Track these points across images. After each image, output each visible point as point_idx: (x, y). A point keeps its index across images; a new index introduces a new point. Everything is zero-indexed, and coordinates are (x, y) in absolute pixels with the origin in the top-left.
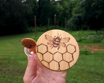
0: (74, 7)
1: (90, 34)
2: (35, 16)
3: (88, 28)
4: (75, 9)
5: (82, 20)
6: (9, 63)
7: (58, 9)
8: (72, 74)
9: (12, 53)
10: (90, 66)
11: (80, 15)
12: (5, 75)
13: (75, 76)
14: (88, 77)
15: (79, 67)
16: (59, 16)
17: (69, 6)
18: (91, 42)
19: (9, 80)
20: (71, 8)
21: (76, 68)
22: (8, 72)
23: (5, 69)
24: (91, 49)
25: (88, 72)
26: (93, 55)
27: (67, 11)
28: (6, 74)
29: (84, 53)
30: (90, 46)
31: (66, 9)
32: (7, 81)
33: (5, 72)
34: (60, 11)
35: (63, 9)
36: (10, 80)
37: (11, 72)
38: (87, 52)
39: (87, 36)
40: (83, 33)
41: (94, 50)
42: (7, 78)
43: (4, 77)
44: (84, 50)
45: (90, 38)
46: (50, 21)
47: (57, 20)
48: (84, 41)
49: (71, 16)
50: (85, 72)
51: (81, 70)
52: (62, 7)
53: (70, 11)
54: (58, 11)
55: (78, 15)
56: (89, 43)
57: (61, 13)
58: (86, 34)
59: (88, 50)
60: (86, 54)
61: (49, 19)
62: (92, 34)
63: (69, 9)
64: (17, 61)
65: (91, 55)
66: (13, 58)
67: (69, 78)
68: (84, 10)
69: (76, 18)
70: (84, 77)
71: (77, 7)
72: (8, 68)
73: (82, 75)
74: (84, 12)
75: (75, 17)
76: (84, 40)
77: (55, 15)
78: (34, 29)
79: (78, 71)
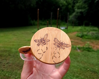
0: (77, 2)
1: (91, 30)
2: (38, 10)
3: (90, 24)
4: (78, 4)
5: (84, 15)
6: (9, 55)
7: (62, 4)
8: (74, 72)
9: (13, 45)
10: (93, 64)
11: (83, 10)
12: (4, 69)
13: (77, 75)
14: (91, 77)
15: (81, 65)
16: (62, 10)
17: (72, 2)
18: (93, 39)
19: (7, 75)
20: (74, 3)
21: (78, 65)
22: (7, 65)
23: (4, 62)
24: (93, 45)
25: (91, 71)
26: (96, 52)
27: (70, 6)
28: (5, 67)
29: (86, 49)
30: (92, 43)
31: (69, 4)
32: (5, 75)
33: (4, 65)
34: (63, 6)
35: (66, 4)
36: (9, 74)
37: (10, 66)
38: (89, 48)
39: (89, 31)
40: (85, 29)
41: (97, 47)
42: (6, 72)
43: (3, 71)
44: (87, 47)
45: (92, 34)
46: (52, 15)
47: (59, 15)
48: (86, 37)
49: (74, 11)
50: (88, 70)
51: (84, 68)
52: (65, 2)
53: (73, 7)
54: (61, 5)
55: (80, 10)
56: (91, 39)
57: (64, 8)
58: (87, 30)
59: (90, 47)
60: (89, 51)
61: (52, 13)
62: (94, 30)
63: (72, 5)
64: (17, 54)
65: (93, 52)
66: (13, 50)
67: (71, 77)
68: (86, 6)
69: (79, 14)
70: (87, 77)
71: (80, 2)
72: (8, 61)
73: (85, 74)
74: (87, 8)
75: (77, 13)
76: (86, 35)
77: (58, 9)
78: (36, 23)
79: (81, 69)
